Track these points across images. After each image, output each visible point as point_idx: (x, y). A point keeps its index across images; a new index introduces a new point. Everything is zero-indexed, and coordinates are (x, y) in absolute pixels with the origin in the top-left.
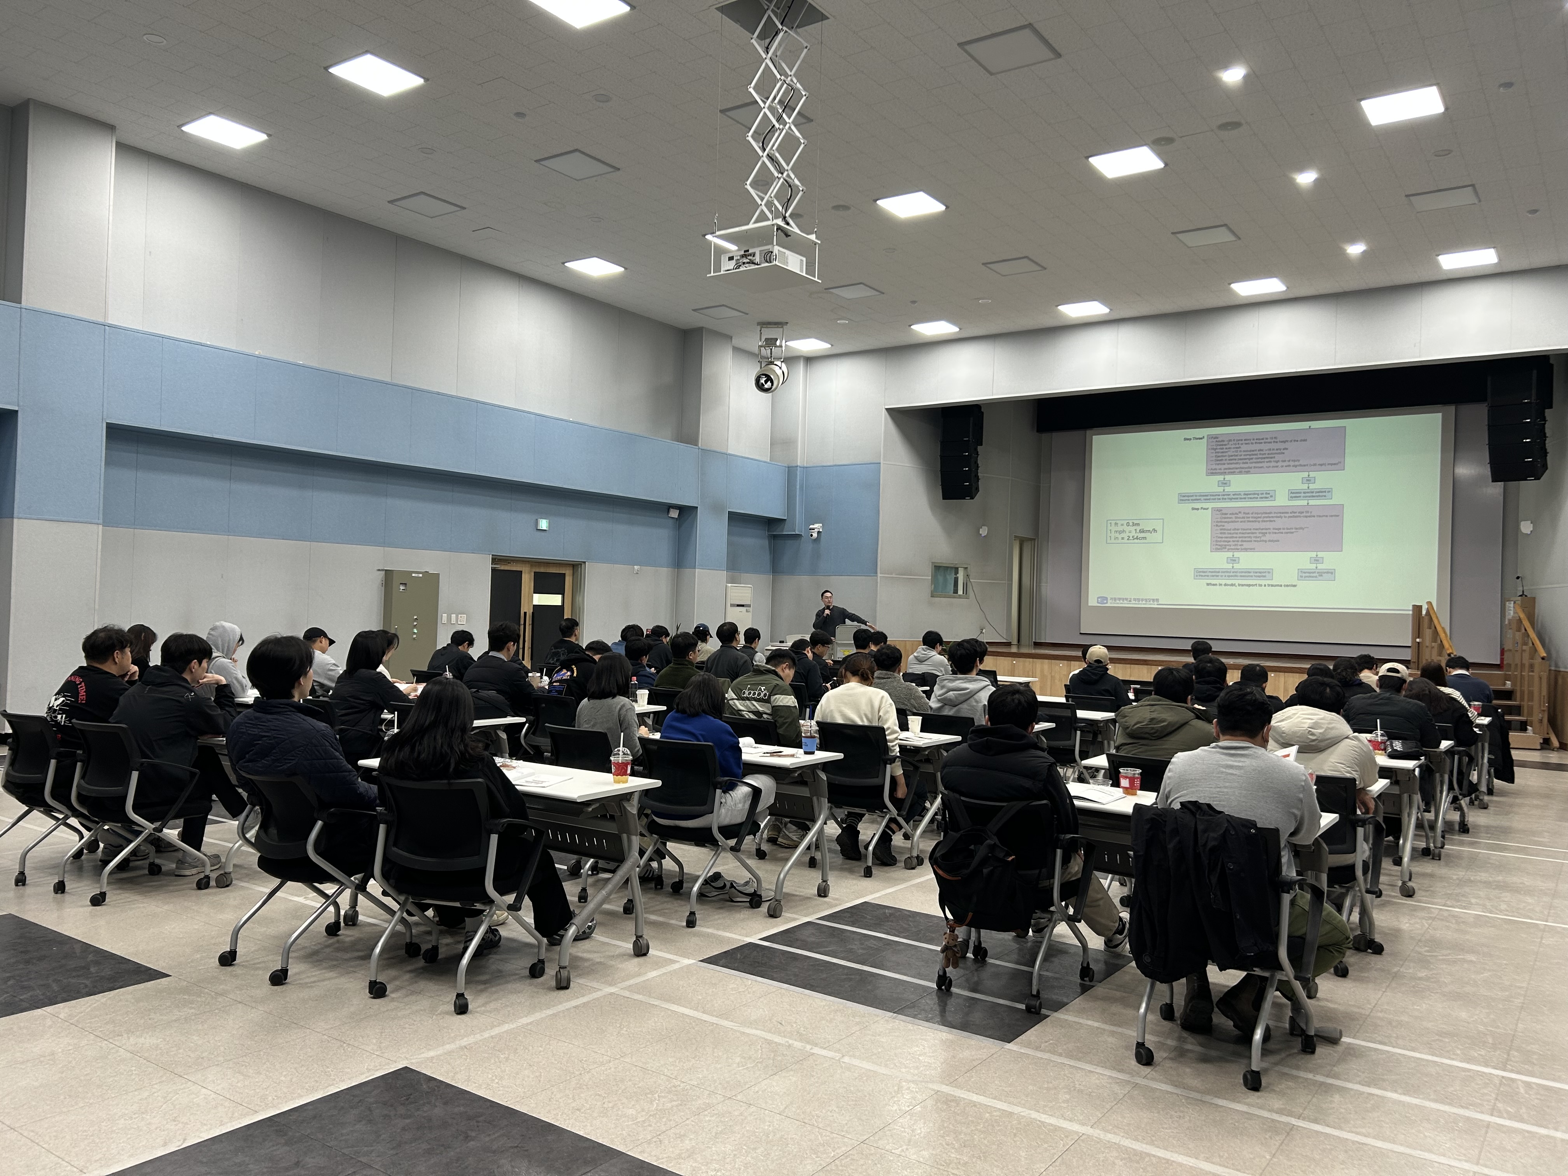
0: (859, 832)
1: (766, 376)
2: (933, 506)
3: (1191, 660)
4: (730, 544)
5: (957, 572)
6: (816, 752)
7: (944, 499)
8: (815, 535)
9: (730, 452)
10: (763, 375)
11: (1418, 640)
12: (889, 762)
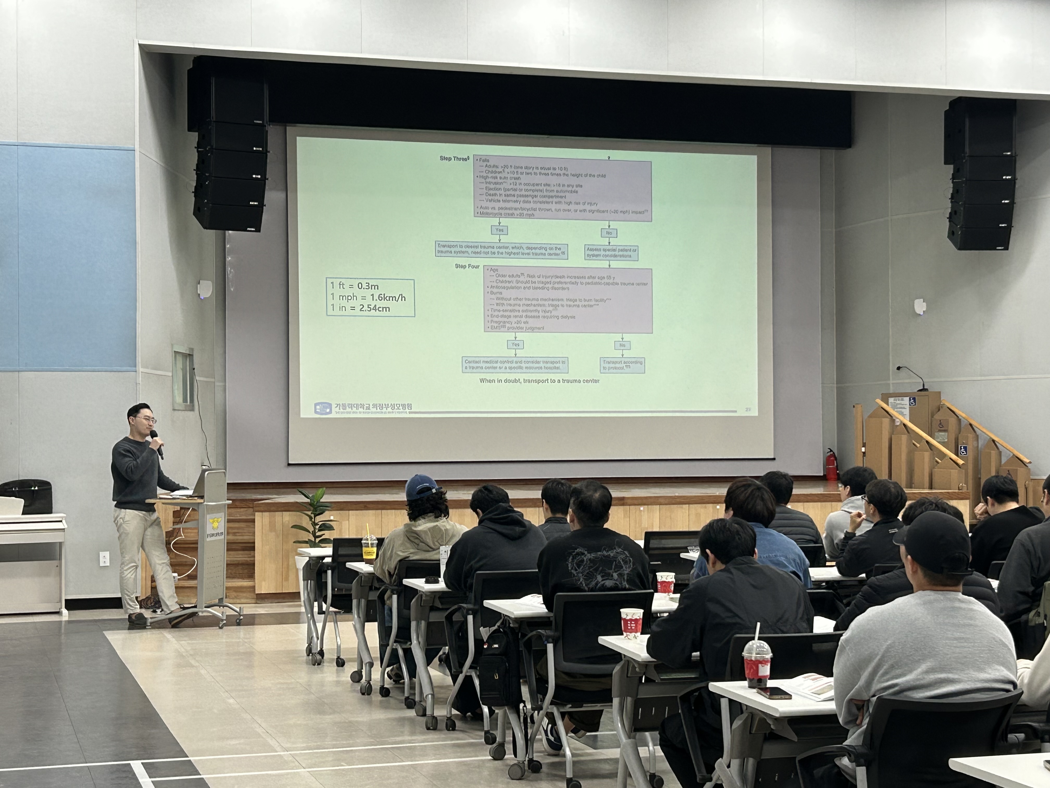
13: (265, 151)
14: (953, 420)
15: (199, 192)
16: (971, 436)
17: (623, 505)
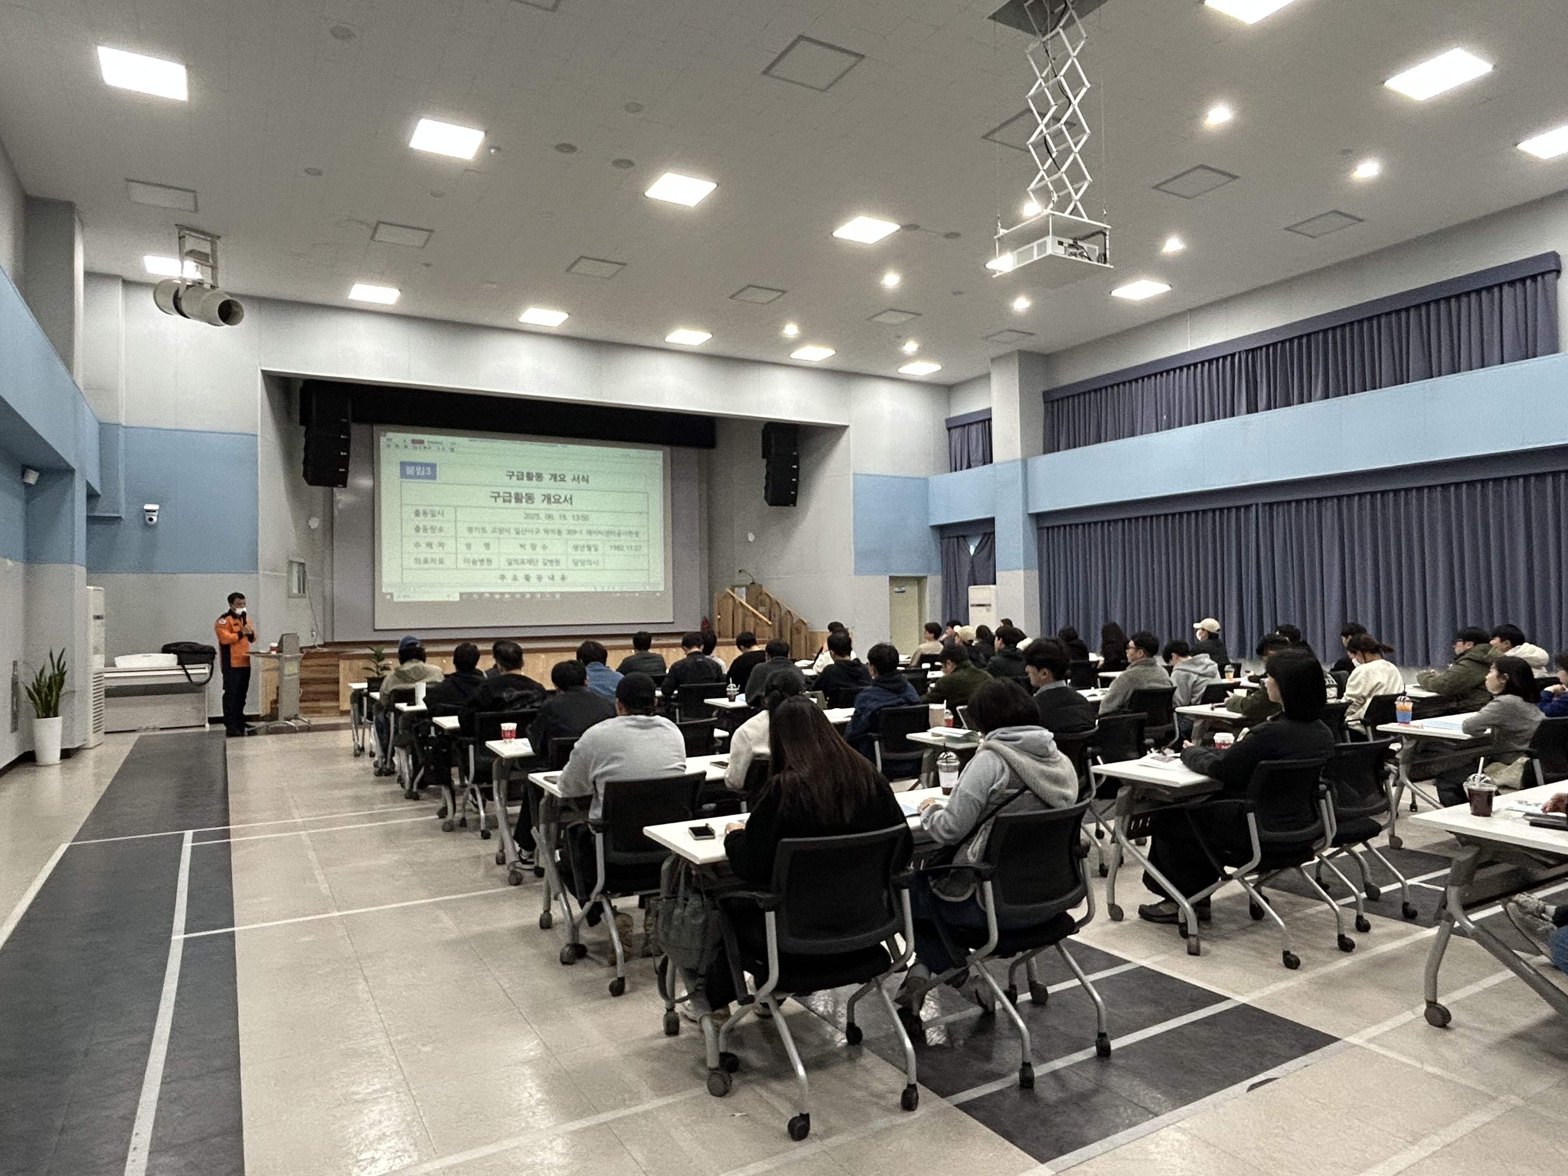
2: (287, 492)
7: (307, 484)
8: (156, 519)
13: (348, 438)
14: (768, 600)
15: (306, 462)
16: (777, 609)
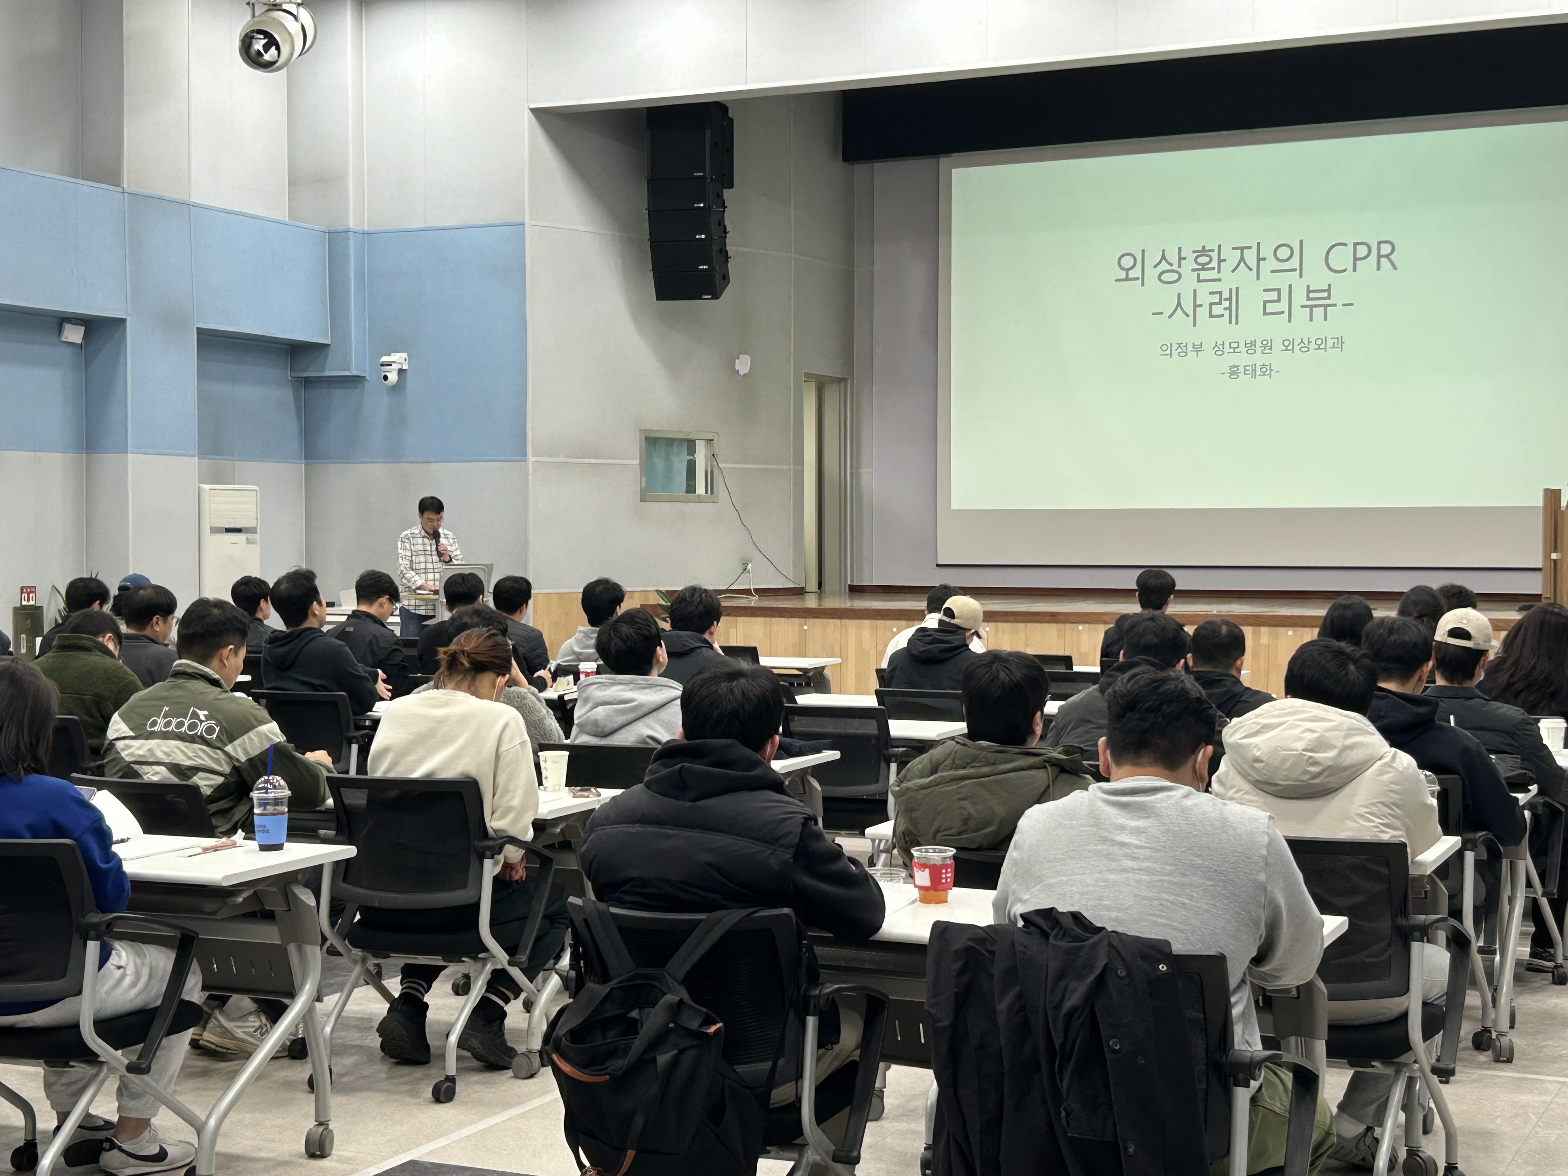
0: (426, 1006)
1: (267, 35)
2: (637, 312)
3: (1134, 608)
4: (202, 397)
5: (692, 451)
6: (287, 845)
7: (657, 299)
8: (393, 377)
9: (195, 199)
10: (260, 32)
11: (1554, 556)
12: (488, 853)
13: (707, 207)
17: (1057, 622)
